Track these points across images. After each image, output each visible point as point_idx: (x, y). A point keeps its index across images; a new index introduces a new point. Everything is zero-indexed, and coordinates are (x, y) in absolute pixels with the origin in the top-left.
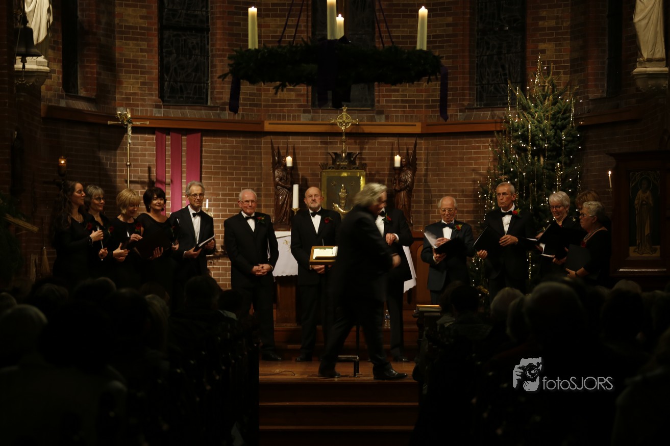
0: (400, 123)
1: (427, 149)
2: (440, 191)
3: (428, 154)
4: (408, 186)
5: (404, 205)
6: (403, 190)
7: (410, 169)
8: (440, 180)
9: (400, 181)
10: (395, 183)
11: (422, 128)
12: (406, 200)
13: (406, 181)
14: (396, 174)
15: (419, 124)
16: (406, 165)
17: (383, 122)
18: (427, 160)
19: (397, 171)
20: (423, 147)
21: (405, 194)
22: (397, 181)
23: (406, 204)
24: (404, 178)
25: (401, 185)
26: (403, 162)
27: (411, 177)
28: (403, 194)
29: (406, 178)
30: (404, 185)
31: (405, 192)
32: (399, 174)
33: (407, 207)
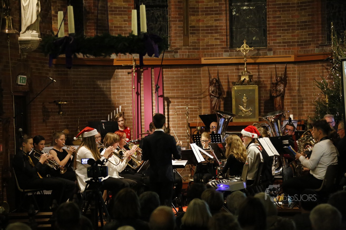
2: (306, 95)
3: (299, 74)
4: (281, 94)
5: (280, 105)
6: (279, 96)
8: (306, 89)
9: (277, 91)
10: (274, 92)
11: (295, 58)
12: (280, 102)
13: (280, 91)
14: (274, 86)
15: (293, 56)
16: (280, 81)
17: (272, 55)
19: (275, 85)
20: (297, 69)
21: (279, 99)
22: (275, 91)
23: (280, 104)
24: (279, 89)
25: (277, 93)
26: (278, 79)
27: (283, 89)
28: (278, 98)
29: (280, 89)
30: (279, 93)
31: (280, 97)
32: (276, 87)
33: (281, 106)
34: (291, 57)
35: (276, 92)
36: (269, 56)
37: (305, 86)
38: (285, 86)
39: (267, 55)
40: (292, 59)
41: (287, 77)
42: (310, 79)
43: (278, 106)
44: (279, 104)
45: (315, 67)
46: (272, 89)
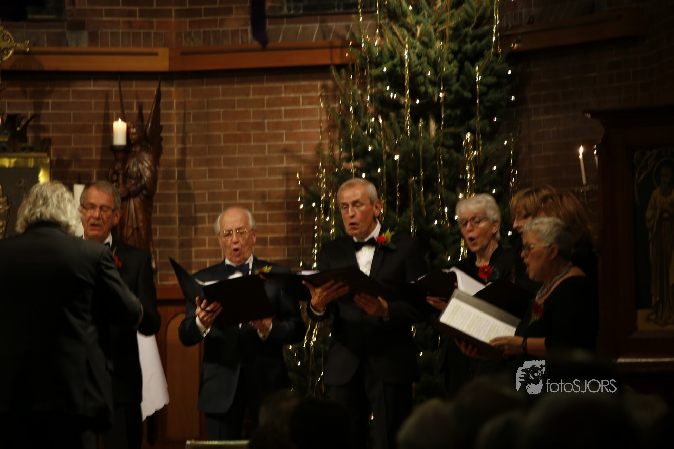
0: (121, 49)
1: (183, 105)
2: (212, 196)
3: (185, 117)
4: (144, 187)
5: (138, 229)
6: (134, 196)
7: (148, 151)
8: (212, 173)
9: (127, 176)
10: (117, 180)
11: (171, 59)
12: (140, 217)
13: (140, 177)
14: (117, 160)
15: (164, 52)
16: (138, 142)
17: (84, 46)
18: (184, 130)
19: (120, 155)
20: (175, 101)
21: (138, 206)
22: (120, 177)
23: (141, 224)
24: (135, 169)
25: (128, 186)
26: (133, 134)
27: (150, 168)
28: (133, 204)
29: (139, 170)
30: (136, 184)
31: (137, 200)
32: (125, 162)
33: (143, 232)
34: (156, 54)
35: (124, 182)
36: (73, 47)
37: (208, 162)
38: (156, 162)
39: (67, 45)
40: (161, 62)
41: (160, 128)
42: (228, 138)
43: (130, 232)
44: (135, 226)
45: (248, 95)
46: (111, 171)
